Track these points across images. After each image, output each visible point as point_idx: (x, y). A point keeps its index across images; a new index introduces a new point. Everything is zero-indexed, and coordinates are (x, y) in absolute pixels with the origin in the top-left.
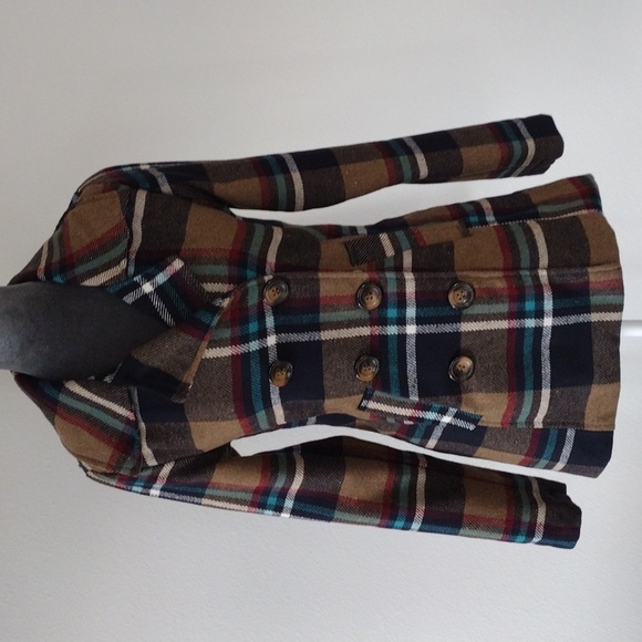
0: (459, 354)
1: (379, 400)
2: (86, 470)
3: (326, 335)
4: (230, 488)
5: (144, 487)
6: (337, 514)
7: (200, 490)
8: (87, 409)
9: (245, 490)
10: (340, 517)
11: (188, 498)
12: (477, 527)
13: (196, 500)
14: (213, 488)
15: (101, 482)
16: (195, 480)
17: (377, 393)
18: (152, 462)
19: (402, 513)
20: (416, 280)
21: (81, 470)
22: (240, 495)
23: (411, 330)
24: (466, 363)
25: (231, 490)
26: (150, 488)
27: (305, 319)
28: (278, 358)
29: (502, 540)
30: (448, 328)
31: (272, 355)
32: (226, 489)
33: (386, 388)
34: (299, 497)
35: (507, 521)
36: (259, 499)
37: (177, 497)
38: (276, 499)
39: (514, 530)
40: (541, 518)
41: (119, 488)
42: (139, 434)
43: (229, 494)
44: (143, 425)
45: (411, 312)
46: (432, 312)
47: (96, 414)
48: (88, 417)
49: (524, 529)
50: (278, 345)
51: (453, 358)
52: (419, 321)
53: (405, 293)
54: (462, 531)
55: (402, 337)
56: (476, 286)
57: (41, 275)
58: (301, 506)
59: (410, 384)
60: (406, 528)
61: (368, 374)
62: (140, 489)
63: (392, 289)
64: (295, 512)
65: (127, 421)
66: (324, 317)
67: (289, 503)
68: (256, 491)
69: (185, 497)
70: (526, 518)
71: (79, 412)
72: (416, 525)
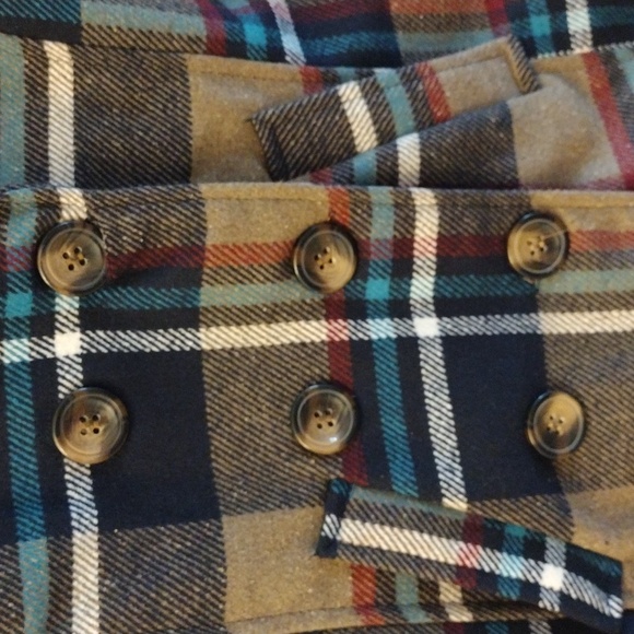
1: (366, 514)
3: (212, 338)
17: (359, 494)
20: (442, 207)
23: (427, 327)
27: (160, 298)
28: (86, 383)
30: (511, 324)
31: (70, 380)
33: (379, 478)
45: (422, 286)
46: (471, 285)
50: (88, 359)
52: (444, 306)
53: (412, 241)
55: (408, 347)
56: (572, 228)
59: (441, 465)
63: (381, 228)
66: (210, 295)
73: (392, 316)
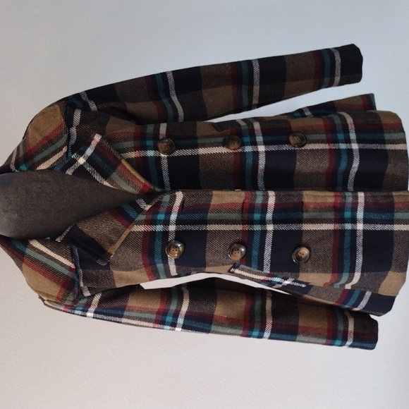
0: (301, 245)
1: (243, 270)
2: (43, 300)
4: (140, 310)
5: (83, 311)
6: (213, 328)
7: (120, 312)
8: (44, 260)
9: (151, 312)
10: (215, 330)
11: (112, 318)
12: (308, 335)
13: (118, 319)
14: (129, 310)
15: (53, 308)
16: (116, 304)
17: (242, 266)
18: (87, 294)
19: (257, 325)
21: (40, 300)
22: (147, 316)
23: (270, 227)
24: (305, 252)
25: (141, 312)
26: (87, 311)
27: (197, 216)
29: (325, 344)
30: (294, 227)
32: (138, 311)
33: (249, 264)
34: (187, 317)
35: (328, 330)
36: (160, 318)
37: (105, 318)
38: (171, 318)
39: (333, 337)
40: (351, 327)
41: (66, 312)
42: (78, 277)
43: (140, 315)
44: (81, 271)
45: (269, 216)
46: (283, 216)
47: (50, 263)
48: (44, 266)
49: (340, 335)
51: (296, 248)
53: (267, 204)
54: (298, 338)
57: (13, 167)
58: (189, 323)
59: (265, 263)
60: (260, 337)
61: (237, 256)
62: (80, 313)
63: (259, 201)
64: (185, 327)
65: (70, 269)
67: (181, 321)
68: (158, 313)
69: (110, 318)
70: (341, 328)
71: (39, 261)
72: (267, 334)
73: (261, 224)
